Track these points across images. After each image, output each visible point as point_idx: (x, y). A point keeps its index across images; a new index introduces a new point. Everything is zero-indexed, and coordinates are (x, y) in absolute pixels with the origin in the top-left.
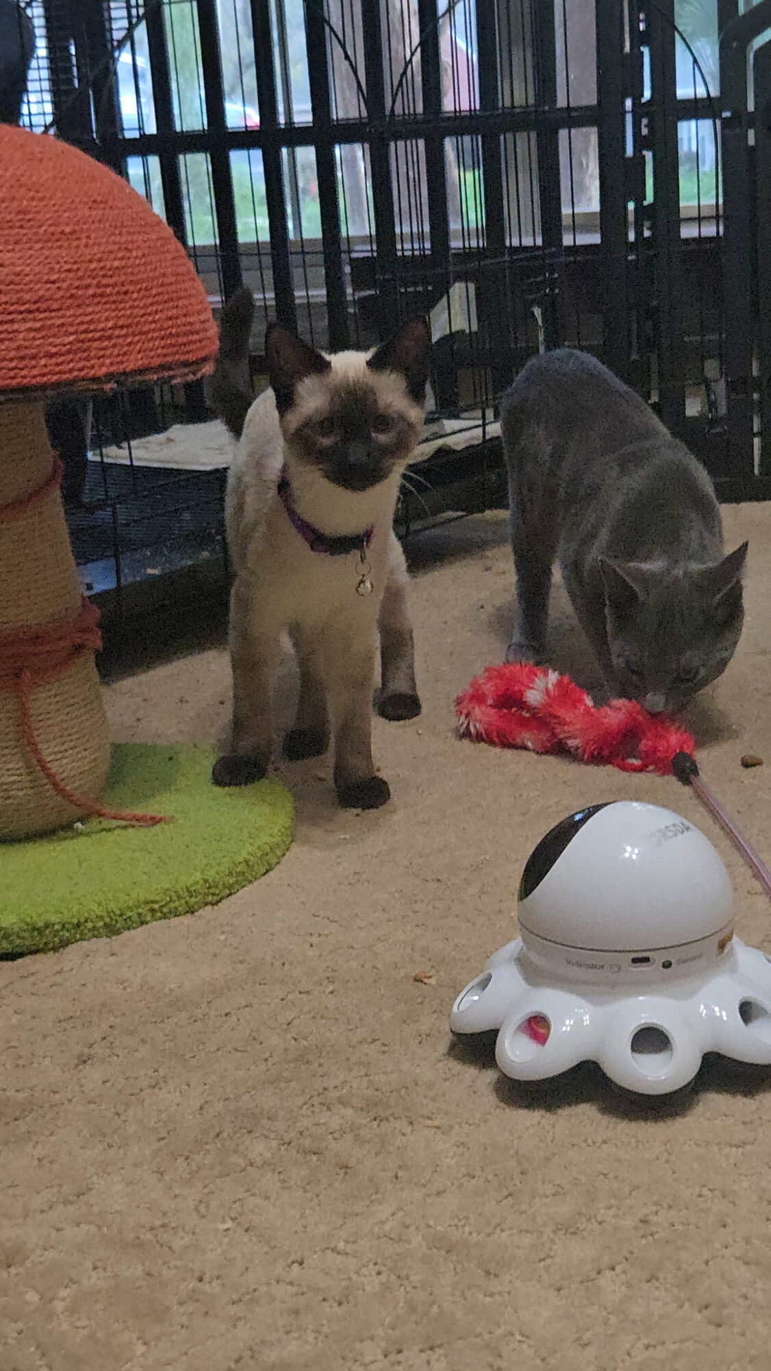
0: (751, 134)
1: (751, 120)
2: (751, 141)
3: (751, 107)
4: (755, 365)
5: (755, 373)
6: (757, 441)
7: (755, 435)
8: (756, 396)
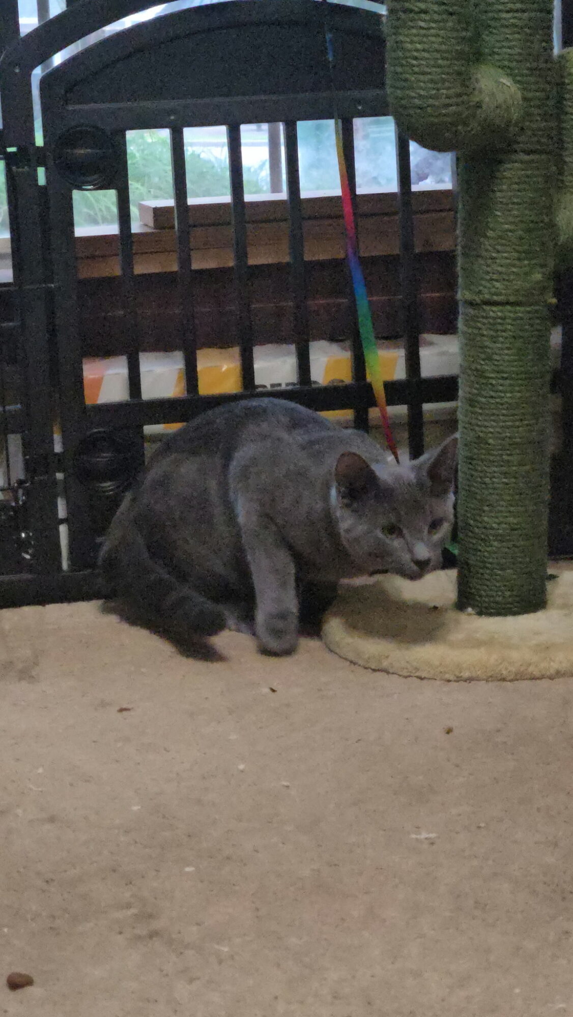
0: (41, 172)
1: (41, 157)
2: (42, 180)
3: (39, 141)
4: (57, 438)
5: (58, 448)
6: (63, 529)
7: (62, 521)
8: (60, 476)
